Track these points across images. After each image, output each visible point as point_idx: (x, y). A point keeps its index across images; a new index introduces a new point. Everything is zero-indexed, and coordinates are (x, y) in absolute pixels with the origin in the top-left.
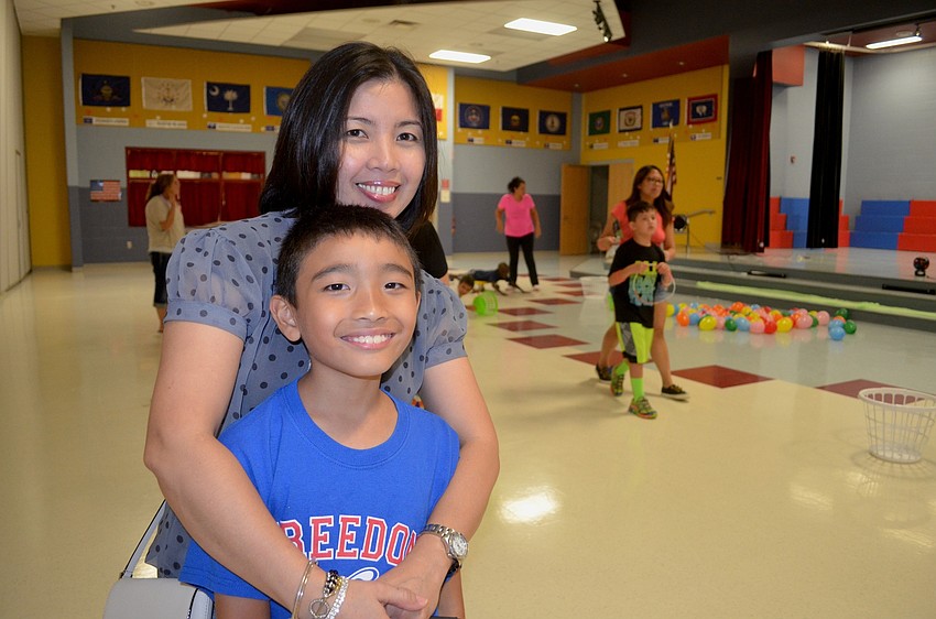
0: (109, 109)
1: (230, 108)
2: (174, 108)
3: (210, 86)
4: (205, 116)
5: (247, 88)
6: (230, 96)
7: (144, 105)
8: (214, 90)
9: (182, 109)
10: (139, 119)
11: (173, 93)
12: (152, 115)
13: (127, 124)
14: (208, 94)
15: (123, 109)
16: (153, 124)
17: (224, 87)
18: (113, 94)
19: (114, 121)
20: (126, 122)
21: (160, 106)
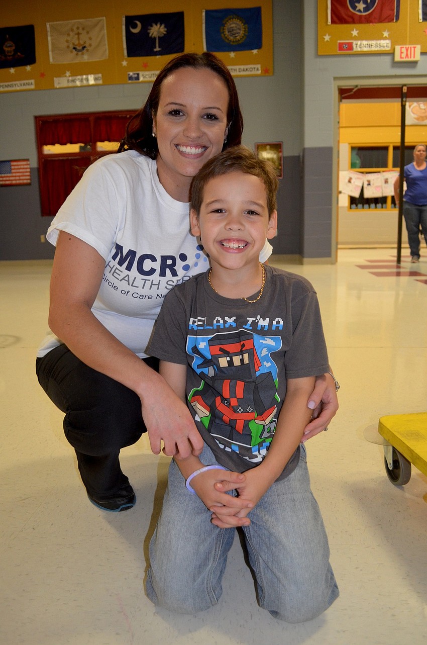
0: (12, 70)
1: (157, 49)
2: (86, 58)
3: (130, 21)
4: (125, 63)
5: (180, 16)
6: (157, 31)
7: (51, 60)
8: (135, 26)
9: (96, 59)
10: (45, 80)
11: (84, 38)
12: (60, 71)
13: (33, 87)
14: (128, 31)
15: (28, 68)
16: (61, 82)
17: (149, 20)
18: (15, 51)
19: (18, 86)
20: (31, 84)
21: (70, 58)
